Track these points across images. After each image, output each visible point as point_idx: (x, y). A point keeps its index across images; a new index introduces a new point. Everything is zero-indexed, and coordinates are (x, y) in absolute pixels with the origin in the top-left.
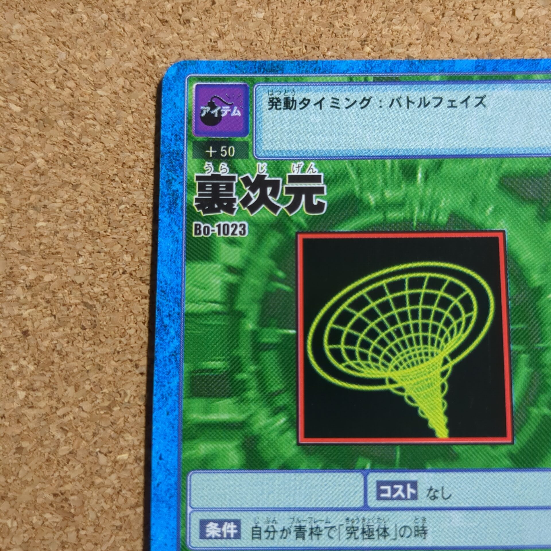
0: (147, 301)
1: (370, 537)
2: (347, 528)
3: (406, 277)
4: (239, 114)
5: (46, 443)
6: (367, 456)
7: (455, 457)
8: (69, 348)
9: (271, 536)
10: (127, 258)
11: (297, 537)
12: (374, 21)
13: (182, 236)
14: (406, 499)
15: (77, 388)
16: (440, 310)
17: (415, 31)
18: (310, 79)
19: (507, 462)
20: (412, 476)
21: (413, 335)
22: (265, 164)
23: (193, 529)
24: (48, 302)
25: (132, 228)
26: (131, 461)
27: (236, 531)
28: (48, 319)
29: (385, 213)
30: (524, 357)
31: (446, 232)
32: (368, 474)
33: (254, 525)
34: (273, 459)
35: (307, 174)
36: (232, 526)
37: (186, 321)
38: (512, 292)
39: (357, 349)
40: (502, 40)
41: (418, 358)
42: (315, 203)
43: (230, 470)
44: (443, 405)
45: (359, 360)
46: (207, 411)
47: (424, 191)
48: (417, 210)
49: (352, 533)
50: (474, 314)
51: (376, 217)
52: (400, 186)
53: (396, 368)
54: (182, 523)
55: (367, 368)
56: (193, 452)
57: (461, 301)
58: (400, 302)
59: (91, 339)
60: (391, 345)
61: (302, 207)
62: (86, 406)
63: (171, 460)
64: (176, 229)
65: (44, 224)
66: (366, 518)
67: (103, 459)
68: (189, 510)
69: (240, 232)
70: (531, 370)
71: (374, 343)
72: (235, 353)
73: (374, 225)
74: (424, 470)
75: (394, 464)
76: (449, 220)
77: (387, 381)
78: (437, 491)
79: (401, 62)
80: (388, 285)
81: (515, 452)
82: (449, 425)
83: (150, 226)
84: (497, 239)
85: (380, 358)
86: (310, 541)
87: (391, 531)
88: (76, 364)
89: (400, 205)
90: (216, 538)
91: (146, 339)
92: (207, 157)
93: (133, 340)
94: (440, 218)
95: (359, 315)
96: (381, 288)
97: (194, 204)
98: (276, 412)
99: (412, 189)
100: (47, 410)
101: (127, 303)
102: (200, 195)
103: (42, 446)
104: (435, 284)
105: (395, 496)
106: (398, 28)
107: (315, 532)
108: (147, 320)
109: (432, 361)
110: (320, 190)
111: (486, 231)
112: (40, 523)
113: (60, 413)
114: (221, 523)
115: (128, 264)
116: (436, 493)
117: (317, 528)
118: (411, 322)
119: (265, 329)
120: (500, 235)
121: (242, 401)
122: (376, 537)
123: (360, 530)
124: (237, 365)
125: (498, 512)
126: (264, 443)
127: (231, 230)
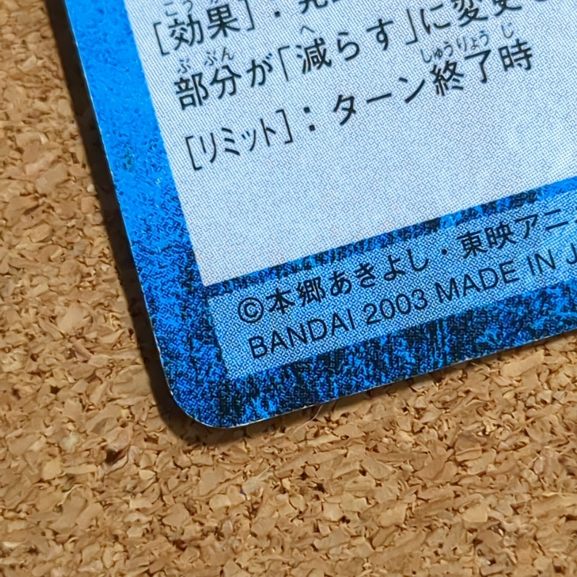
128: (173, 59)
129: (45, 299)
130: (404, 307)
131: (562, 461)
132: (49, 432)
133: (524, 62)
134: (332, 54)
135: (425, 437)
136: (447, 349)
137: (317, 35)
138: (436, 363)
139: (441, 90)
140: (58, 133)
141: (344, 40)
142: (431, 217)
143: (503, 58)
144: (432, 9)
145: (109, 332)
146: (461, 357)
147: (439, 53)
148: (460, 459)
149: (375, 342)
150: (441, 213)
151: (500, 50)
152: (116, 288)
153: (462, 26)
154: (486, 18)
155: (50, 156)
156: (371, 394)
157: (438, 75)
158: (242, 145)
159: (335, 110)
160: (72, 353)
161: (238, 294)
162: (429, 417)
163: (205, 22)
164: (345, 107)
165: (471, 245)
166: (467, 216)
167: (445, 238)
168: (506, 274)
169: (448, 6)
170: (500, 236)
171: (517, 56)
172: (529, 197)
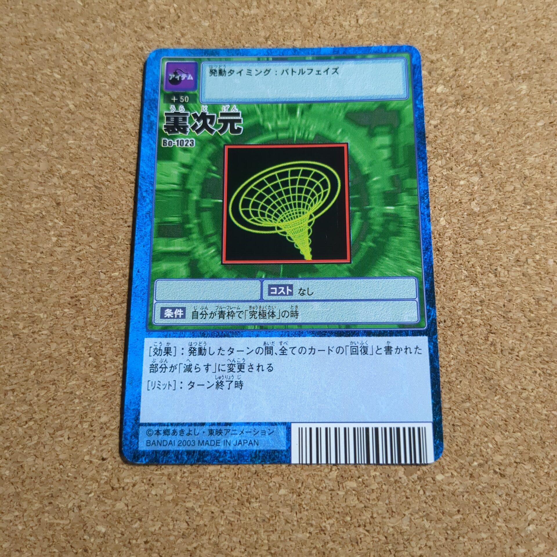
0: (133, 185)
1: (264, 317)
2: (250, 312)
3: (289, 170)
4: (192, 78)
5: (68, 267)
6: (263, 270)
7: (316, 271)
8: (85, 212)
9: (204, 317)
10: (122, 161)
11: (220, 318)
12: (274, 27)
13: (155, 146)
14: (286, 295)
15: (89, 235)
16: (308, 188)
17: (298, 32)
18: (234, 59)
19: (347, 274)
20: (290, 282)
21: (292, 202)
22: (206, 107)
23: (156, 313)
24: (73, 186)
25: (125, 143)
26: (120, 276)
27: (183, 314)
28: (73, 196)
29: (277, 134)
30: (358, 214)
31: (313, 144)
32: (263, 281)
33: (194, 311)
34: (207, 273)
35: (232, 111)
36: (181, 311)
37: (156, 194)
38: (351, 177)
39: (259, 210)
40: (350, 37)
41: (295, 215)
42: (236, 128)
43: (180, 279)
44: (309, 241)
45: (260, 217)
46: (167, 245)
47: (301, 121)
49: (252, 315)
50: (329, 190)
51: (273, 136)
52: (286, 119)
53: (282, 221)
54: (150, 309)
55: (265, 221)
56: (158, 268)
57: (321, 183)
58: (285, 184)
59: (98, 206)
60: (279, 208)
61: (228, 130)
62: (94, 245)
63: (145, 273)
64: (152, 142)
65: (72, 142)
66: (262, 306)
67: (103, 276)
68: (155, 302)
69: (190, 145)
70: (362, 221)
71: (269, 207)
72: (185, 213)
73: (270, 141)
74: (297, 278)
75: (279, 275)
76: (315, 137)
77: (276, 228)
78: (305, 290)
79: (289, 49)
80: (278, 174)
81: (352, 268)
82: (312, 253)
83: (136, 142)
85: (273, 216)
86: (228, 320)
87: (277, 314)
88: (88, 221)
89: (286, 129)
90: (170, 318)
91: (132, 207)
92: (172, 102)
93: (124, 207)
94: (310, 136)
95: (260, 191)
96: (274, 176)
97: (163, 128)
98: (209, 246)
99: (293, 120)
100: (70, 248)
101: (121, 186)
102: (167, 123)
103: (65, 269)
104: (306, 173)
105: (279, 293)
106: (288, 31)
107: (231, 314)
108: (133, 196)
109: (303, 216)
110: (239, 121)
111: (337, 143)
112: (61, 314)
113: (77, 250)
114: (173, 309)
115: (122, 164)
116: (304, 292)
117: (232, 312)
118: (291, 195)
119: (204, 200)
120: (345, 146)
121: (189, 240)
122: (267, 317)
123: (258, 313)
124: (186, 220)
125: (342, 303)
126: (201, 263)
127: (185, 143)
128: (152, 357)
129: (99, 411)
130: (189, 444)
132: (89, 447)
133: (240, 387)
134: (193, 369)
136: (196, 459)
137: (191, 363)
138: (192, 461)
139: (217, 388)
140: (117, 367)
141: (197, 366)
142: (203, 422)
143: (236, 384)
144: (222, 365)
145: (113, 426)
146: (199, 462)
147: (220, 378)
149: (178, 451)
150: (206, 422)
151: (236, 382)
152: (118, 414)
153: (228, 372)
154: (234, 372)
155: (113, 373)
157: (218, 383)
158: (162, 387)
159: (189, 385)
160: (102, 428)
161: (148, 427)
163: (163, 350)
164: (192, 385)
165: (211, 432)
166: (213, 424)
167: (206, 428)
168: (217, 443)
169: (226, 365)
170: (220, 432)
171: (239, 385)
172: (230, 424)
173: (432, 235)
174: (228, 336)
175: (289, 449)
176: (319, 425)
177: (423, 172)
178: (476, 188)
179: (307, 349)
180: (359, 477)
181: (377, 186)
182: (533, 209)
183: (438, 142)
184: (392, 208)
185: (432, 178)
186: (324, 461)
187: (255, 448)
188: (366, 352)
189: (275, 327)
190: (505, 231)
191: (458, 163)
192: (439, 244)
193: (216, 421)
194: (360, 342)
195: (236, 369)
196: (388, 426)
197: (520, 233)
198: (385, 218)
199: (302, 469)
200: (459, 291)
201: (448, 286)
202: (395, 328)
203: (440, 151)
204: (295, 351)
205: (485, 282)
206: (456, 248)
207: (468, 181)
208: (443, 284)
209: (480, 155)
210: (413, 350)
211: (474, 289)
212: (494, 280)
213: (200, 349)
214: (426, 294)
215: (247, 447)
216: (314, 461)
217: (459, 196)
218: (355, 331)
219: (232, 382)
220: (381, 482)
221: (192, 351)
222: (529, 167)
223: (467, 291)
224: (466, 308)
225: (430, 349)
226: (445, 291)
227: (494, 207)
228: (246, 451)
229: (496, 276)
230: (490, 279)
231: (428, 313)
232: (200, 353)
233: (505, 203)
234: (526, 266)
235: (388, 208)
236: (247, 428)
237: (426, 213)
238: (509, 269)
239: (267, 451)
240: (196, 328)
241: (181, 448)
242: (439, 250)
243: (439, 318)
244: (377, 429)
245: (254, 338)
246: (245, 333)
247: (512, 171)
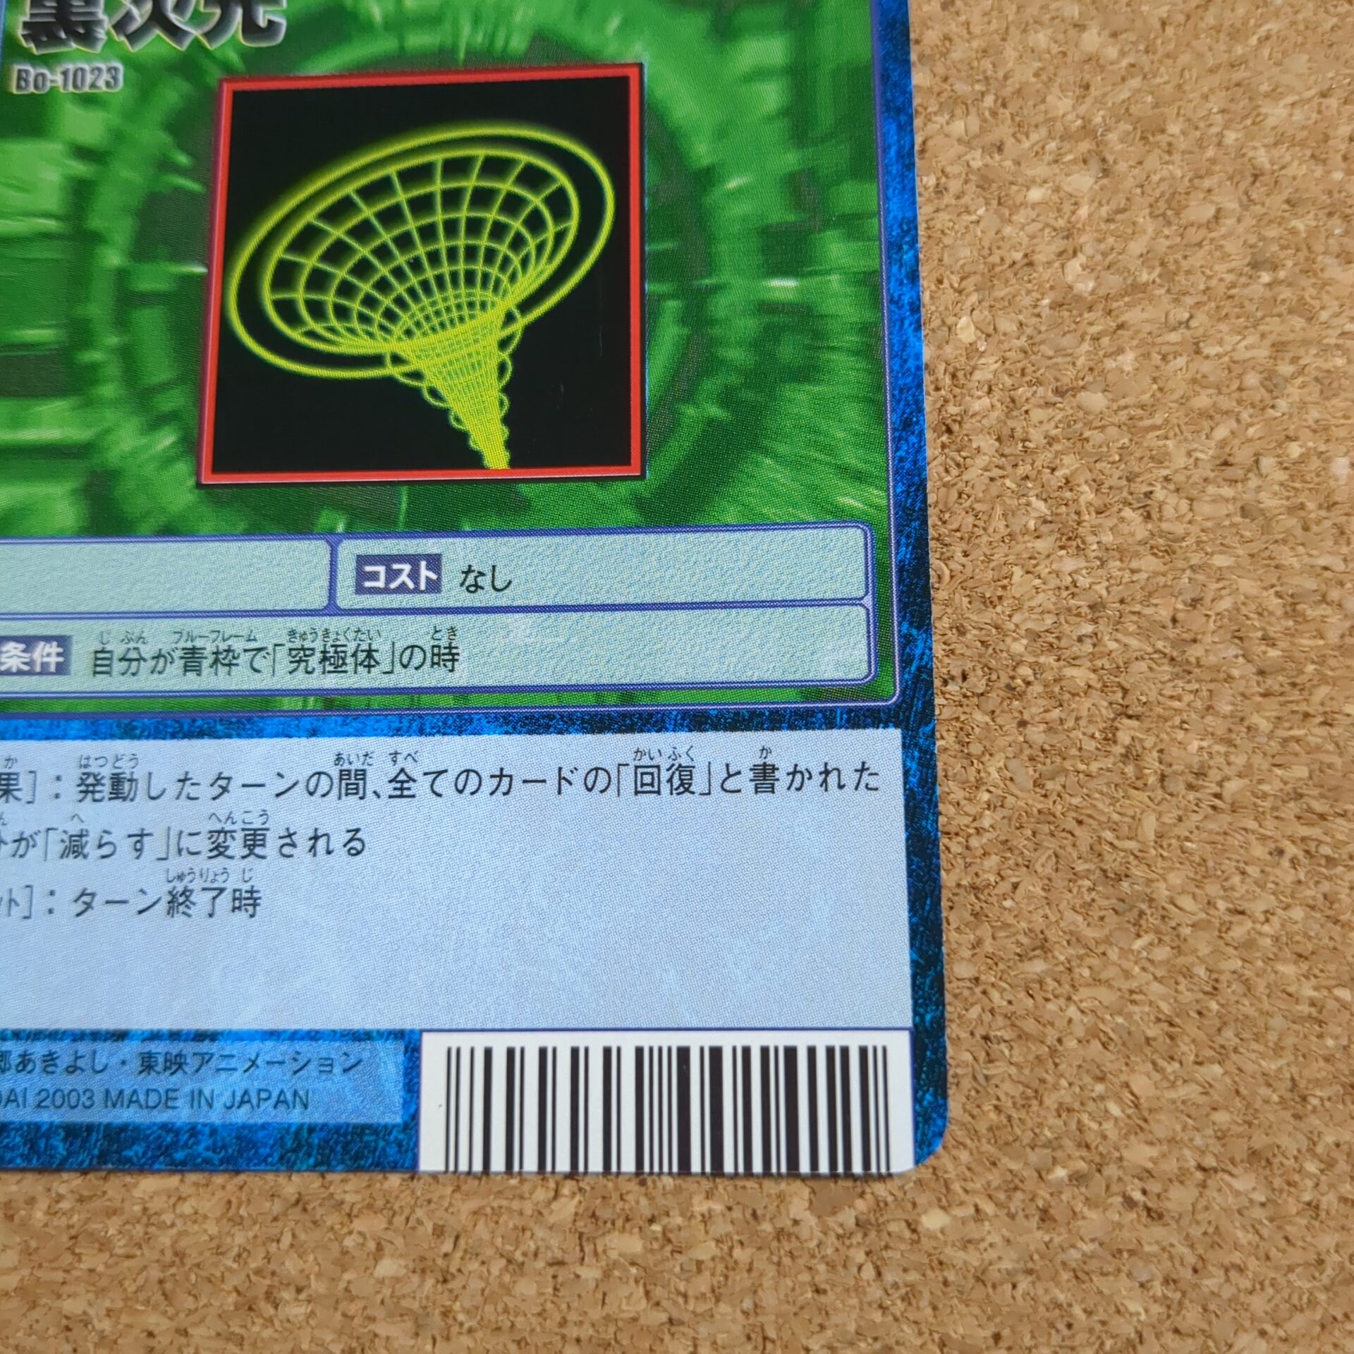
1: (339, 667)
2: (291, 650)
3: (438, 158)
6: (338, 506)
7: (523, 506)
9: (133, 670)
11: (186, 671)
14: (417, 590)
16: (503, 219)
19: (630, 515)
20: (431, 545)
21: (446, 269)
27: (61, 659)
29: (401, 38)
30: (672, 305)
31: (522, 69)
32: (341, 541)
33: (99, 648)
34: (146, 515)
36: (54, 649)
38: (651, 178)
39: (330, 298)
41: (455, 314)
42: (262, 23)
43: (58, 536)
44: (501, 403)
45: (334, 322)
46: (16, 423)
48: (466, 30)
49: (299, 662)
50: (573, 224)
51: (383, 46)
53: (409, 333)
55: (349, 335)
57: (549, 201)
58: (421, 205)
60: (400, 289)
61: (236, 32)
66: (332, 629)
69: (108, 84)
70: (686, 331)
71: (366, 287)
72: (79, 311)
73: (377, 61)
74: (456, 532)
75: (395, 523)
76: (531, 48)
77: (388, 360)
78: (481, 574)
80: (401, 173)
81: (646, 494)
82: (509, 445)
84: (625, 80)
85: (377, 317)
86: (213, 678)
87: (383, 656)
89: (431, 21)
90: (20, 673)
94: (514, 43)
95: (337, 233)
96: (386, 180)
97: (20, 32)
98: (157, 422)
102: (32, 15)
104: (495, 167)
105: (393, 586)
107: (225, 659)
109: (482, 318)
111: (606, 66)
114: (29, 642)
116: (479, 579)
117: (228, 651)
118: (442, 244)
119: (146, 267)
120: (633, 74)
121: (89, 403)
122: (350, 668)
123: (318, 655)
124: (81, 334)
125: (608, 616)
126: (127, 486)
127: (89, 78)
130: (73, 1102)
131: (161, 1282)
133: (250, 909)
134: (91, 849)
135: (56, 1222)
136: (96, 1152)
137: (84, 826)
138: (82, 1162)
139: (171, 911)
141: (106, 838)
142: (123, 1026)
143: (235, 899)
144: (191, 834)
146: (105, 1163)
147: (180, 877)
148: (77, 1251)
149: (37, 1126)
150: (133, 1027)
151: (235, 891)
153: (210, 858)
154: (231, 858)
156: (23, 1170)
157: (174, 896)
159: (76, 901)
162: (65, 1205)
164: (86, 900)
165: (148, 1063)
166: (154, 1036)
167: (129, 1049)
168: (168, 1099)
169: (205, 835)
170: (176, 1064)
171: (247, 901)
172: (213, 1036)
173: (927, 379)
174: (213, 735)
175: (412, 1123)
176: (516, 1040)
177: (900, 155)
178: (1084, 211)
179: (485, 775)
180: (652, 1220)
181: (740, 209)
182: (1281, 282)
183: (956, 55)
184: (788, 284)
185: (931, 181)
186: (531, 1164)
187: (296, 1117)
188: (685, 787)
189: (377, 701)
190: (1181, 361)
191: (1021, 128)
192: (952, 409)
193: (165, 1025)
194: (668, 751)
195: (236, 847)
196: (756, 1041)
197: (1235, 367)
198: (766, 319)
199: (457, 1189)
200: (1018, 572)
201: (977, 554)
202: (790, 701)
203: (962, 88)
204: (444, 784)
205: (1108, 538)
206: (1011, 423)
207: (1057, 189)
208: (964, 546)
209: (1100, 102)
210: (850, 778)
211: (1069, 564)
212: (1141, 531)
213: (117, 780)
214: (900, 581)
215: (267, 1114)
216: (498, 1164)
217: (1025, 241)
218: (651, 715)
219: (222, 890)
220: (728, 1235)
221: (88, 786)
222: (1271, 140)
223: (1044, 572)
224: (1038, 627)
225: (906, 773)
226: (968, 572)
227: (1145, 277)
228: (264, 1126)
229: (1148, 517)
230: (1124, 528)
231: (903, 647)
232: (117, 794)
233: (1185, 265)
234: (1254, 482)
235: (776, 283)
236: (269, 1050)
237: (906, 299)
238: (1194, 493)
239: (337, 1129)
240: (106, 706)
241: (45, 1117)
242: (949, 431)
243: (943, 665)
244: (716, 1053)
245: (304, 740)
246: (272, 724)
247: (1210, 153)
